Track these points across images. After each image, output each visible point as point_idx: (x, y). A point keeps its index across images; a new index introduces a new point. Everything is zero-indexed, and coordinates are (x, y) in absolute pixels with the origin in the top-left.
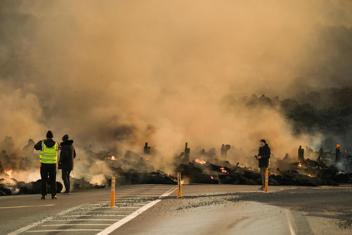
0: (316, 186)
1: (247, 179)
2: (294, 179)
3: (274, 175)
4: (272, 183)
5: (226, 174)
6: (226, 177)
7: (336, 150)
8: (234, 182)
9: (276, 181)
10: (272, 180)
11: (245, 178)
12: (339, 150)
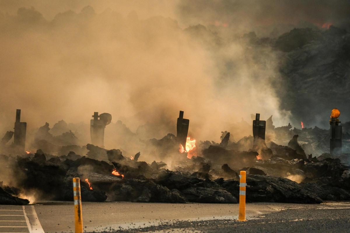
0: (318, 202)
1: (168, 190)
2: (269, 188)
3: (222, 179)
4: (222, 198)
5: (119, 179)
6: (122, 187)
7: (331, 123)
8: (140, 197)
9: (229, 193)
10: (220, 190)
11: (162, 187)
12: (337, 123)
